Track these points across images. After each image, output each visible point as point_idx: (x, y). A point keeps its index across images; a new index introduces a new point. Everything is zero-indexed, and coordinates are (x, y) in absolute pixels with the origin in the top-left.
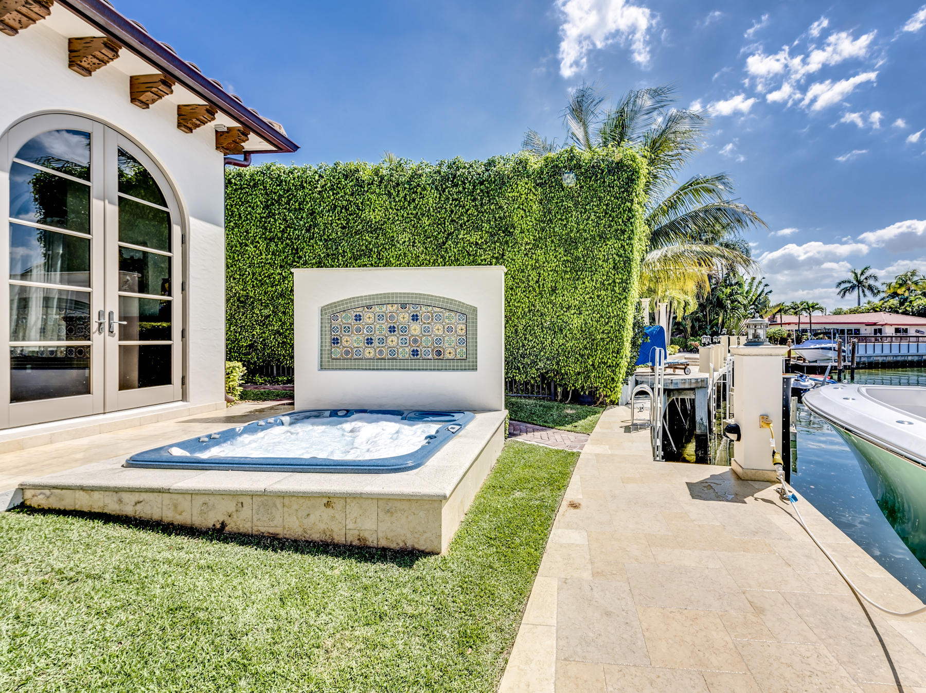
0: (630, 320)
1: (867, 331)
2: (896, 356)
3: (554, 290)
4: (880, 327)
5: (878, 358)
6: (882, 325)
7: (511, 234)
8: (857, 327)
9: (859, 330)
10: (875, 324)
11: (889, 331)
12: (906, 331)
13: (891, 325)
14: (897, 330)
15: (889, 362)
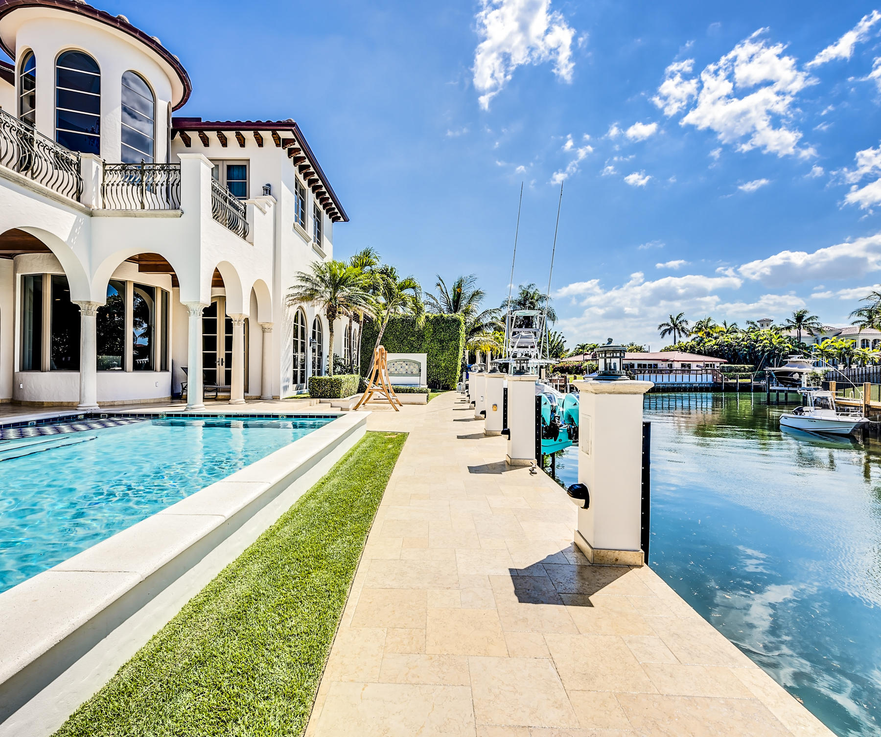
0: (460, 363)
1: (662, 365)
2: (673, 384)
3: (436, 355)
4: (670, 363)
5: (661, 385)
6: (673, 361)
7: (424, 338)
8: (655, 362)
9: (657, 365)
10: (667, 360)
11: (677, 366)
12: (689, 366)
13: (678, 361)
14: (683, 365)
15: (668, 388)
